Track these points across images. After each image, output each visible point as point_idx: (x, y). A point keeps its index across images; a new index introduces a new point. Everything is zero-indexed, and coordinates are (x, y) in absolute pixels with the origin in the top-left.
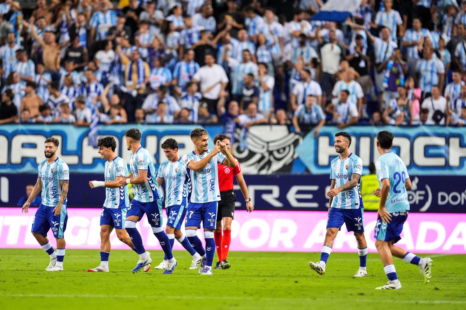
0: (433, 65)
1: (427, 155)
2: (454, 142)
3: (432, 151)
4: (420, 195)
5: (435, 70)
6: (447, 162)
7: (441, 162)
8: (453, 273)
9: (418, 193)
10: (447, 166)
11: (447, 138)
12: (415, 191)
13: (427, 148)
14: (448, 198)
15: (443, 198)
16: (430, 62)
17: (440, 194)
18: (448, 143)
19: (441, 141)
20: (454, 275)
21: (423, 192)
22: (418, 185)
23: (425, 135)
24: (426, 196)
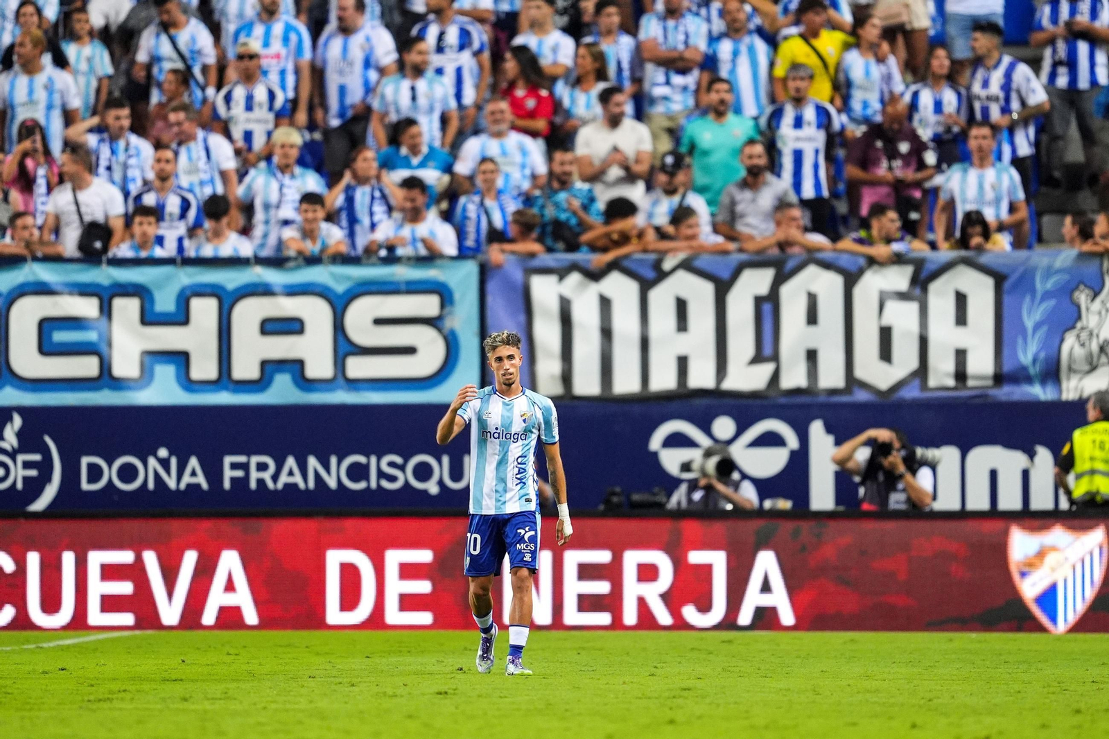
0: (49, 88)
1: (46, 348)
2: (126, 308)
3: (60, 336)
4: (27, 465)
5: (57, 101)
6: (105, 367)
7: (87, 366)
8: (125, 691)
9: (21, 458)
10: (106, 378)
11: (106, 297)
12: (13, 455)
13: (46, 326)
14: (110, 473)
15: (95, 473)
16: (41, 79)
17: (85, 461)
18: (106, 310)
19: (87, 308)
20: (128, 696)
21: (37, 457)
22: (20, 435)
23: (43, 289)
24: (45, 468)
